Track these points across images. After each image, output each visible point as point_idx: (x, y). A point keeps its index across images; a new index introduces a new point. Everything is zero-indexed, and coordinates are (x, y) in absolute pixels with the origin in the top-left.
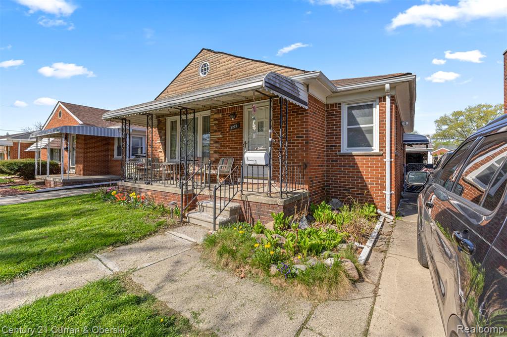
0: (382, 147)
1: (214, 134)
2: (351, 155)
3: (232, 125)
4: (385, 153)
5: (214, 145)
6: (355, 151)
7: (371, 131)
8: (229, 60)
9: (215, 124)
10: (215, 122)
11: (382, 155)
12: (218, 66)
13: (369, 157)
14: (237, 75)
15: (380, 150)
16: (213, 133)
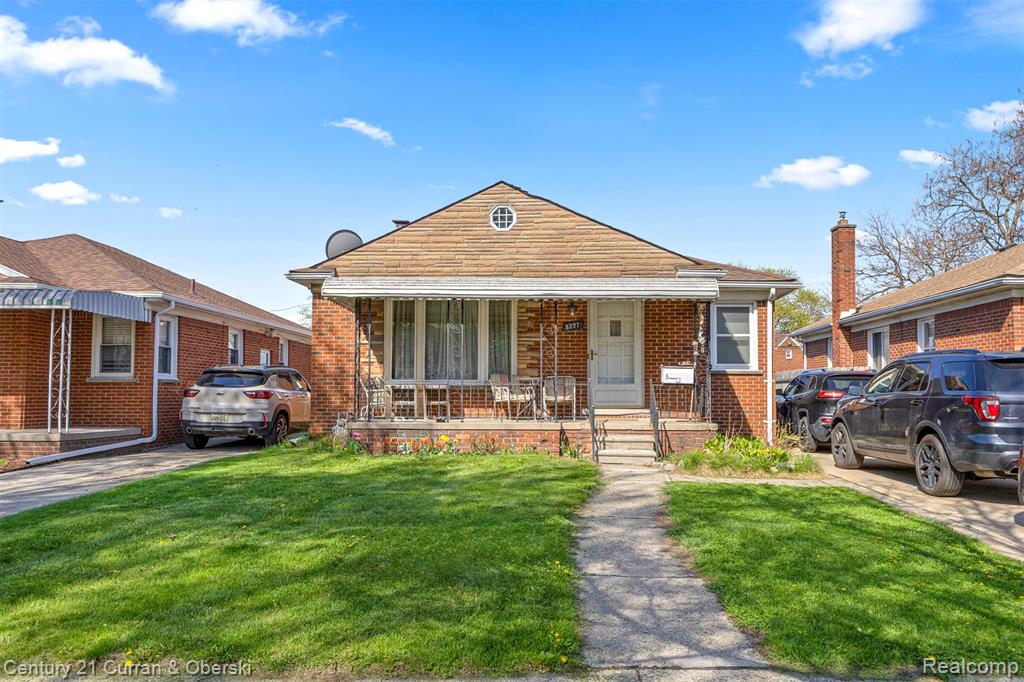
0: (762, 364)
1: (528, 335)
2: (725, 374)
3: (568, 323)
4: (766, 372)
5: (529, 354)
6: (730, 369)
7: (746, 342)
8: (561, 217)
9: (530, 318)
10: (529, 314)
11: (761, 375)
12: (535, 220)
13: (747, 377)
14: (579, 243)
15: (760, 368)
16: (525, 333)
